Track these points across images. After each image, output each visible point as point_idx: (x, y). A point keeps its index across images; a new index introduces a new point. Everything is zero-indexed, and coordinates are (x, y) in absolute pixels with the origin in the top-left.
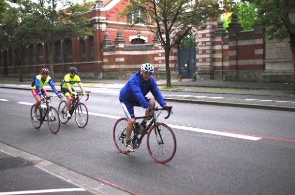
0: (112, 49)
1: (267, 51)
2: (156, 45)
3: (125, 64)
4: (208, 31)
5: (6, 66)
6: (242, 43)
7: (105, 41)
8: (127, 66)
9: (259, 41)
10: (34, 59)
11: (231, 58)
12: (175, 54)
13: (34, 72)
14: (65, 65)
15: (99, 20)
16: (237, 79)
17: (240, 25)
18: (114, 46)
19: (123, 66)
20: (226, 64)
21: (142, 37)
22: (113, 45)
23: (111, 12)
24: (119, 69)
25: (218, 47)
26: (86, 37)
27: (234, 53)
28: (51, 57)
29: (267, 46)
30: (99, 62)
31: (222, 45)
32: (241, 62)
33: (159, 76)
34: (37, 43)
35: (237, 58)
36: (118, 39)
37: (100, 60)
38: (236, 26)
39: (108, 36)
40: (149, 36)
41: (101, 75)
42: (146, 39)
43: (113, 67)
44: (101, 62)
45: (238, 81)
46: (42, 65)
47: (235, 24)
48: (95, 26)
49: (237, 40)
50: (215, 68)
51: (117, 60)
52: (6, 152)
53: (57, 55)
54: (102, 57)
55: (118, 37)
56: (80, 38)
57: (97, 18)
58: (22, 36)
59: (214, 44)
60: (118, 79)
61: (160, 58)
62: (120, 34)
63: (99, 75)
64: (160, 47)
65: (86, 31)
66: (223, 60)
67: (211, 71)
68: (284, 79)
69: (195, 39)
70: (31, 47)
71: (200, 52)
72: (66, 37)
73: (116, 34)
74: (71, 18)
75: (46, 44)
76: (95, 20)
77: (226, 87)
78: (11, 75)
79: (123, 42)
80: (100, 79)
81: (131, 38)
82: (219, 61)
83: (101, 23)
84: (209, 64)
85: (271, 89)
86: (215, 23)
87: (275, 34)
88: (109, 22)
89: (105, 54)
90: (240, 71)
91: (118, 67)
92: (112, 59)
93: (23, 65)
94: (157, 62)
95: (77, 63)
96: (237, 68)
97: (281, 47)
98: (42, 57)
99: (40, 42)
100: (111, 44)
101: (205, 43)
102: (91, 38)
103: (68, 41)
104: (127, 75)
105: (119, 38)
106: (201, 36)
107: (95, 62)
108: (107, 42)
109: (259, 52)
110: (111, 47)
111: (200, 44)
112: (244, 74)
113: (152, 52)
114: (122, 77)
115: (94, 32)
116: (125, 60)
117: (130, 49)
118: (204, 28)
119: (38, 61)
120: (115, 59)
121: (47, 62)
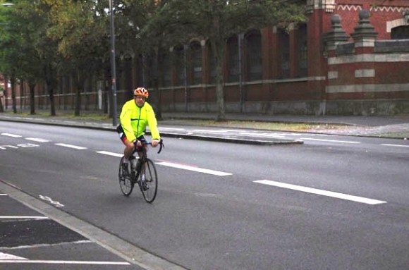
0: (347, 50)
3: (375, 83)
7: (333, 33)
8: (382, 88)
10: (184, 74)
13: (184, 102)
18: (354, 44)
19: (371, 88)
22: (351, 41)
24: (363, 93)
26: (291, 27)
28: (219, 69)
30: (319, 78)
34: (191, 41)
36: (361, 29)
37: (321, 75)
39: (338, 22)
41: (323, 107)
43: (349, 89)
44: (324, 78)
46: (200, 86)
48: (310, 2)
51: (358, 73)
52: (141, 265)
54: (326, 69)
55: (361, 23)
56: (278, 29)
58: (163, 26)
60: (360, 115)
62: (367, 18)
63: (318, 106)
65: (292, 13)
70: (179, 49)
72: (251, 27)
73: (356, 19)
75: (208, 43)
79: (373, 35)
80: (321, 115)
81: (390, 26)
89: (333, 61)
91: (359, 88)
92: (347, 72)
93: (164, 86)
95: (271, 81)
98: (198, 69)
99: (197, 39)
100: (344, 39)
102: (302, 27)
103: (253, 37)
104: (381, 106)
105: (364, 25)
107: (310, 79)
108: (336, 35)
110: (344, 45)
114: (369, 112)
115: (307, 14)
116: (377, 74)
117: (388, 50)
119: (193, 79)
120: (353, 72)
121: (211, 80)
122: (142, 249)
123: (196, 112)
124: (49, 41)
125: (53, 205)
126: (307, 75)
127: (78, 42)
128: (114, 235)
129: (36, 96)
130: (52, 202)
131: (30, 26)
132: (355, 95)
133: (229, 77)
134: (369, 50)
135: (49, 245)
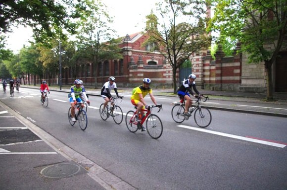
0: (136, 68)
1: (243, 71)
2: (165, 66)
4: (201, 57)
5: (67, 77)
6: (224, 65)
7: (131, 62)
9: (238, 64)
10: (84, 74)
11: (217, 75)
12: (178, 72)
14: (104, 78)
15: (127, 48)
16: (221, 89)
17: (223, 52)
20: (213, 79)
21: (155, 61)
23: (135, 43)
24: (139, 81)
25: (207, 68)
26: (118, 60)
27: (219, 72)
28: (95, 73)
29: (243, 67)
30: (127, 76)
31: (210, 66)
32: (224, 78)
33: (166, 86)
34: (87, 63)
35: (221, 75)
36: (139, 61)
38: (221, 53)
39: (133, 59)
40: (159, 60)
41: (128, 85)
42: (157, 62)
43: (136, 79)
45: (221, 91)
46: (89, 77)
47: (220, 52)
48: (124, 53)
49: (221, 63)
50: (204, 81)
51: (139, 75)
53: (99, 71)
54: (129, 73)
56: (115, 60)
57: (126, 47)
58: (78, 59)
59: (204, 65)
61: (167, 74)
62: (141, 58)
63: (126, 85)
64: (167, 67)
65: (119, 55)
66: (210, 76)
67: (202, 83)
68: (254, 90)
69: (191, 62)
70: (83, 66)
71: (195, 71)
72: (106, 59)
73: (138, 58)
74: (110, 47)
75: (92, 64)
76: (124, 49)
77: (215, 95)
78: (70, 84)
79: (143, 63)
80: (127, 87)
81: (148, 61)
82: (207, 77)
83: (129, 51)
84: (201, 79)
85: (248, 97)
86: (206, 52)
87: (254, 58)
88: (134, 50)
89: (131, 71)
90: (223, 84)
91: (139, 79)
92: (135, 74)
94: (165, 77)
96: (221, 82)
97: (253, 69)
98: (89, 72)
99: (89, 63)
100: (135, 64)
101: (198, 64)
102: (121, 60)
103: (106, 63)
106: (195, 60)
107: (124, 76)
109: (238, 71)
110: (134, 66)
111: (194, 65)
112: (225, 86)
113: (162, 70)
115: (124, 56)
116: (144, 75)
117: (147, 68)
118: (198, 55)
119: (87, 76)
120: (137, 75)
121: (93, 76)
122: (64, 144)
123: (88, 86)
124: (40, 62)
125: (31, 122)
126: (123, 75)
127: (50, 62)
128: (54, 136)
129: (36, 80)
130: (31, 120)
131: (34, 57)
132: (137, 81)
133: (99, 75)
134: (142, 68)
135: (23, 143)
